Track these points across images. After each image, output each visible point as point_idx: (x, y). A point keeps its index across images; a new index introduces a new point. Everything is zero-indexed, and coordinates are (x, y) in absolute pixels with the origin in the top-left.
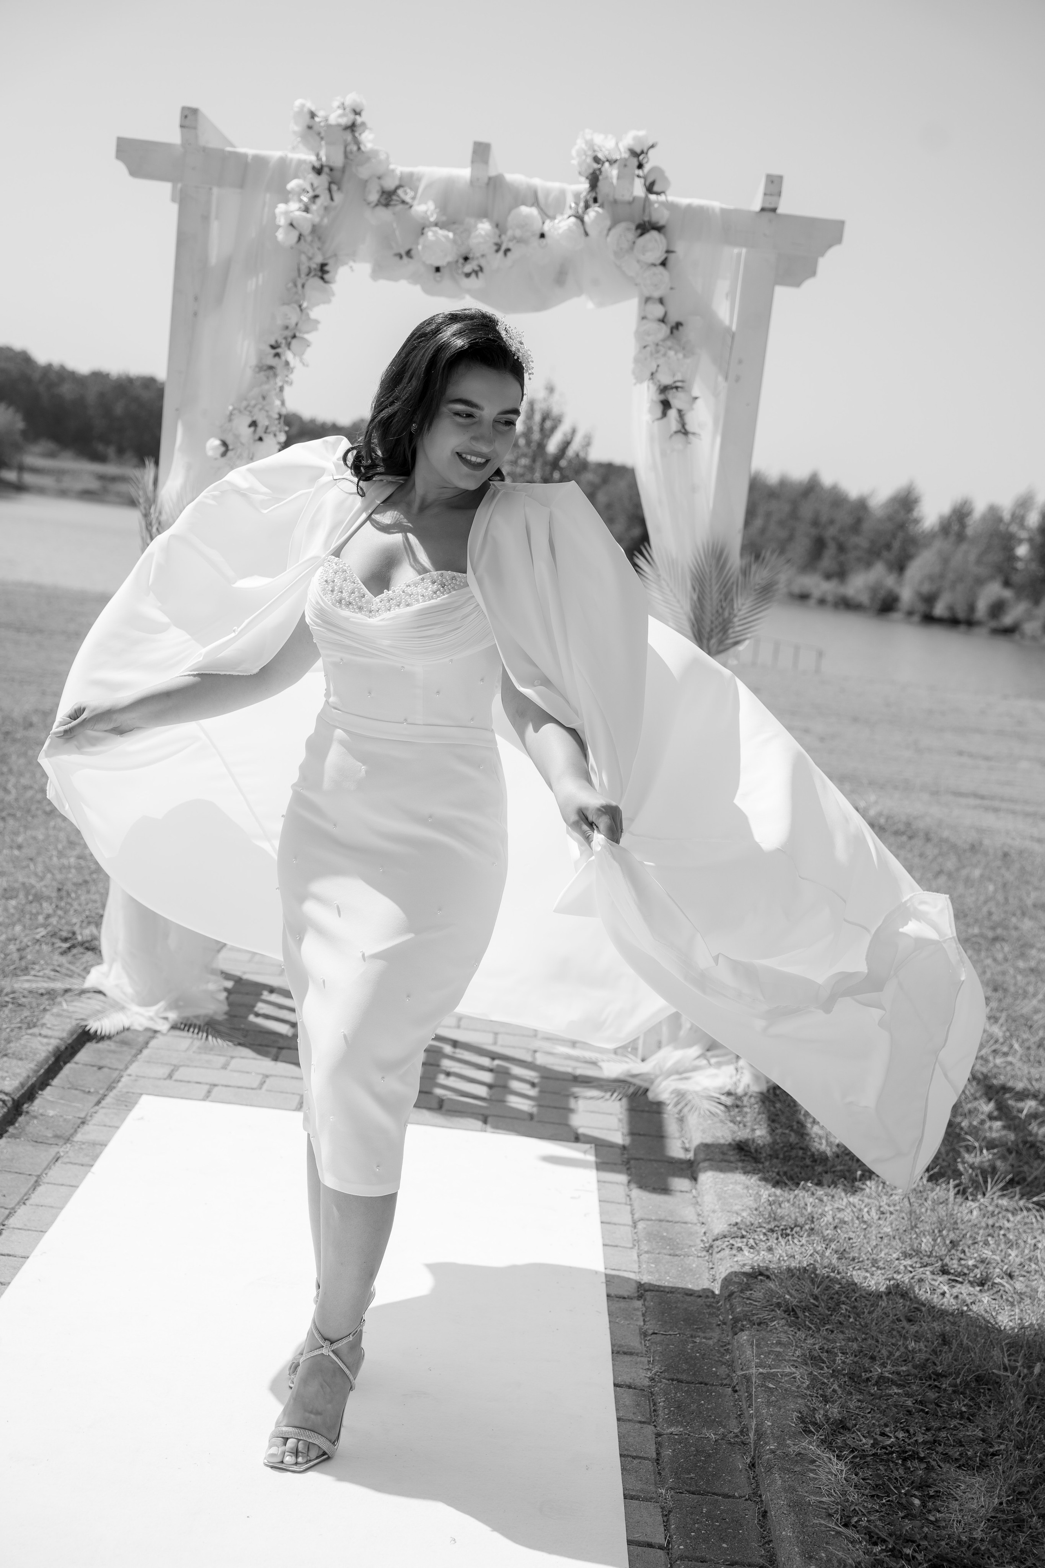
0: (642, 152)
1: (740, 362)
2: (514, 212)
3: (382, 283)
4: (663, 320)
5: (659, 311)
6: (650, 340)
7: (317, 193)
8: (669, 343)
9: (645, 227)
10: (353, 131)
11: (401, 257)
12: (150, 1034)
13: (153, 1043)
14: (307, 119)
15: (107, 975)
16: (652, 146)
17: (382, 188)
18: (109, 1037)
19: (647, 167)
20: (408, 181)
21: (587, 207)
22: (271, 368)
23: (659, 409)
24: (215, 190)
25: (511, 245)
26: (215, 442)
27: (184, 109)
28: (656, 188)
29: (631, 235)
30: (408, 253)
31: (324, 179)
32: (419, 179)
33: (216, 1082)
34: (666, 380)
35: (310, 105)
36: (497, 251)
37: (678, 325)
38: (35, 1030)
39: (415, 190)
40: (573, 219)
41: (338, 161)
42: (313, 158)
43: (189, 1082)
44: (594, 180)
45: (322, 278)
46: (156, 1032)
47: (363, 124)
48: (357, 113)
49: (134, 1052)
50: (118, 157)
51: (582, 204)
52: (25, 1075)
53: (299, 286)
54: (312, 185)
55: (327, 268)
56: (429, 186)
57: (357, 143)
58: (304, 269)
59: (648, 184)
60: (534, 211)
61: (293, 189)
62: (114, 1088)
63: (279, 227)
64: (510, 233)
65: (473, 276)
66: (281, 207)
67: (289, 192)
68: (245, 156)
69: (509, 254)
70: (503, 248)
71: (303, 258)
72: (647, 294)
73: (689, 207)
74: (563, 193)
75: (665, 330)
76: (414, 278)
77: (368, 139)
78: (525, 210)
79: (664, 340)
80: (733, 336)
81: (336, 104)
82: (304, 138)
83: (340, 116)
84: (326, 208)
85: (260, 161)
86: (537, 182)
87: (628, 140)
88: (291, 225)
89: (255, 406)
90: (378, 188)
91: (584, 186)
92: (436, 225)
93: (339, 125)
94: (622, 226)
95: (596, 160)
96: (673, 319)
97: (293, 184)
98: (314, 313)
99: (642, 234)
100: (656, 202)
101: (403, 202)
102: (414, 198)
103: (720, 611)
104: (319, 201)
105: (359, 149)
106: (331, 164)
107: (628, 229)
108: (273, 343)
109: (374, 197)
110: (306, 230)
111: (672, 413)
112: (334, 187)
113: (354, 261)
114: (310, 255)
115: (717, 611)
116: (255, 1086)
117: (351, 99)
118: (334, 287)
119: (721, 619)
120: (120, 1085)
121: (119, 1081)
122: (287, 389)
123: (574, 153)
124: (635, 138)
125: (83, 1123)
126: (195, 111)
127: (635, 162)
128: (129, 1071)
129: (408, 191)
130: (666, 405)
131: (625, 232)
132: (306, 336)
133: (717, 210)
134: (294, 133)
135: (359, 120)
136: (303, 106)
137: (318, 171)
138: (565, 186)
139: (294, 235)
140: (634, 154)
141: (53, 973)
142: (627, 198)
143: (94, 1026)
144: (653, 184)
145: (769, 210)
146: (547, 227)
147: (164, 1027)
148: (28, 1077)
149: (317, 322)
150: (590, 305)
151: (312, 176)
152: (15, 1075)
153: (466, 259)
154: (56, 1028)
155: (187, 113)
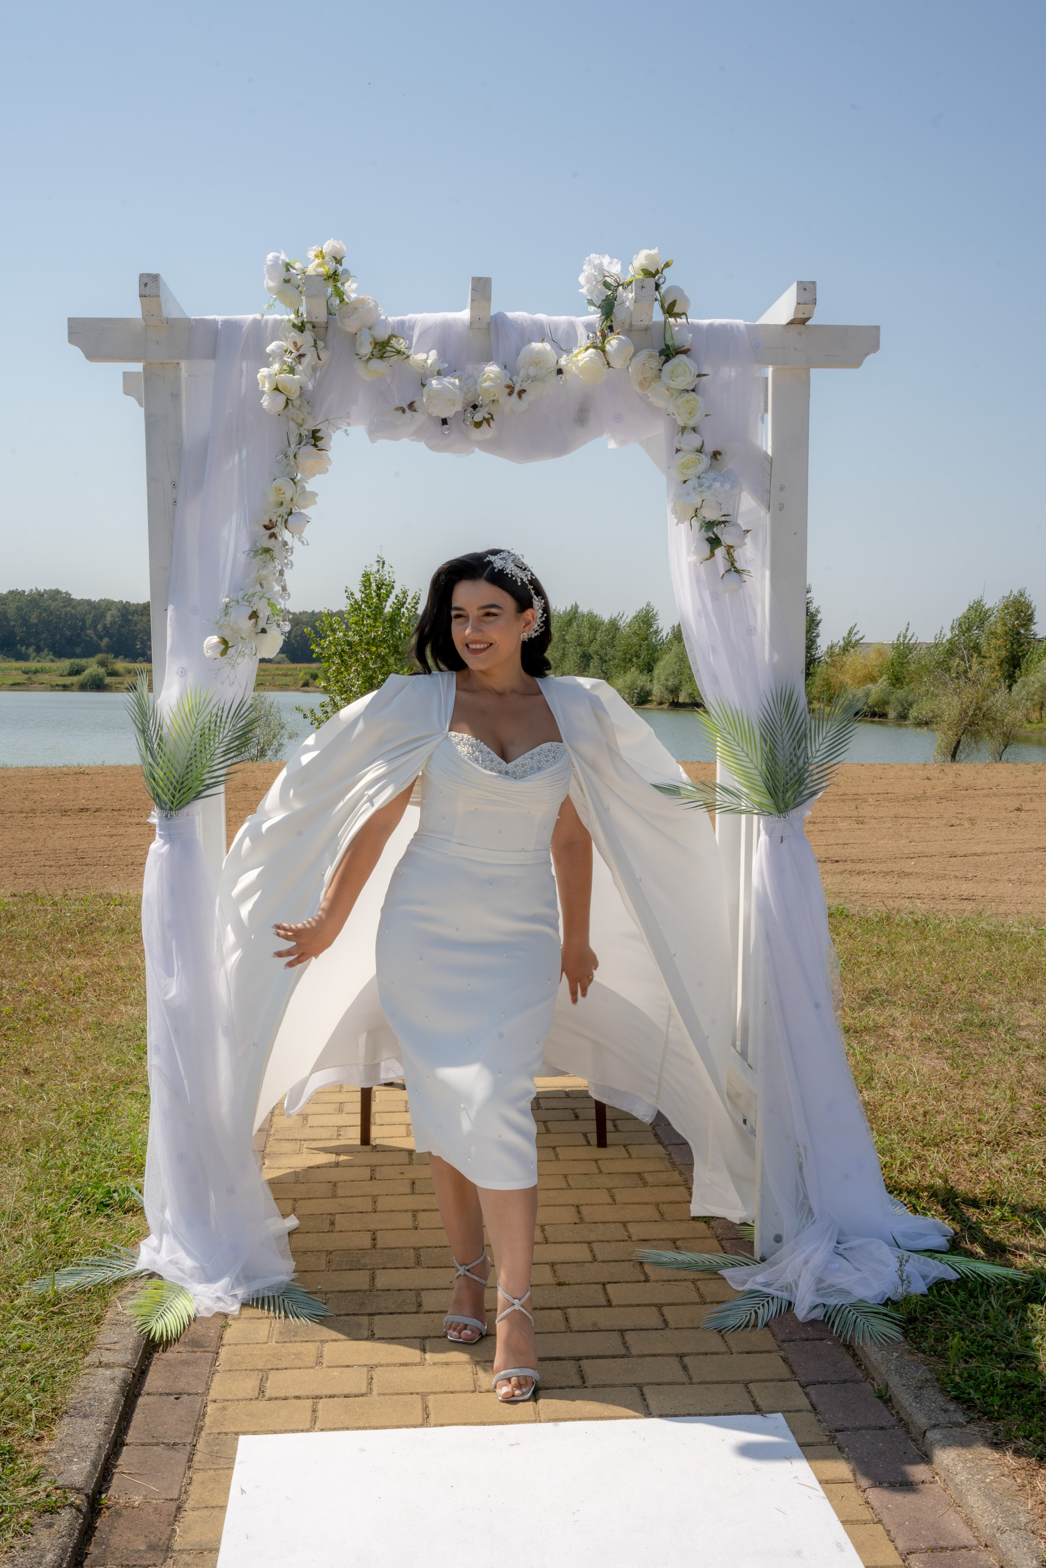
0: (657, 272)
1: (782, 489)
2: (525, 350)
3: (383, 444)
4: (700, 451)
5: (694, 440)
6: (691, 472)
7: (301, 352)
8: (712, 474)
9: (668, 353)
10: (336, 280)
11: (404, 411)
12: (220, 1322)
13: (228, 1335)
14: (283, 274)
15: (158, 1250)
16: (667, 265)
17: (374, 339)
18: (177, 1340)
19: (663, 288)
20: (403, 329)
21: (604, 336)
22: (267, 551)
23: (706, 547)
24: (183, 365)
25: (525, 386)
26: (214, 639)
27: (142, 276)
28: (676, 310)
29: (655, 363)
30: (411, 406)
31: (308, 335)
32: (412, 328)
33: (318, 1393)
34: (711, 515)
35: (283, 257)
36: (510, 394)
37: (716, 455)
38: (93, 1358)
39: (410, 338)
40: (591, 350)
41: (321, 316)
42: (292, 316)
43: (286, 1399)
44: (608, 307)
45: (315, 446)
46: (226, 1316)
47: (346, 271)
48: (338, 261)
49: (210, 1356)
50: (71, 341)
51: (598, 334)
52: (95, 1445)
53: (292, 457)
54: (295, 343)
55: (318, 435)
56: (424, 333)
57: (340, 294)
58: (294, 440)
59: (666, 306)
60: (547, 346)
61: (273, 351)
62: (202, 1428)
63: (263, 393)
64: (522, 373)
65: (485, 424)
66: (264, 371)
67: (269, 355)
68: (215, 322)
69: (523, 395)
70: (516, 390)
71: (292, 425)
72: (681, 423)
73: (711, 326)
74: (572, 326)
75: (705, 460)
76: (419, 434)
77: (351, 289)
78: (537, 346)
79: (705, 472)
80: (771, 461)
81: (311, 254)
82: (281, 294)
83: (320, 265)
84: (314, 369)
85: (232, 326)
86: (541, 317)
87: (640, 260)
88: (277, 389)
89: (254, 595)
90: (371, 339)
91: (594, 316)
92: (439, 373)
93: (319, 275)
94: (644, 353)
95: (606, 285)
96: (709, 448)
97: (272, 347)
98: (310, 485)
99: (666, 361)
100: (675, 326)
101: (399, 352)
102: (409, 348)
103: (795, 761)
104: (305, 361)
105: (342, 300)
106: (314, 320)
107: (651, 356)
108: (267, 523)
109: (366, 349)
110: (294, 395)
111: (720, 552)
112: (321, 344)
113: (349, 424)
114: (300, 421)
115: (791, 761)
116: (364, 1391)
117: (328, 246)
118: (330, 454)
119: (795, 769)
120: (207, 1420)
121: (204, 1415)
122: (287, 572)
123: (582, 279)
124: (648, 257)
125: (179, 1508)
126: (155, 278)
127: (651, 282)
128: (212, 1395)
129: (401, 341)
130: (714, 542)
131: (648, 359)
132: (302, 511)
133: (742, 328)
134: (269, 289)
135: (340, 269)
136: (277, 258)
137: (301, 328)
138: (573, 318)
139: (282, 399)
140: (648, 273)
141: (97, 1258)
142: (645, 323)
143: (159, 1327)
144: (673, 304)
145: (799, 322)
146: (563, 361)
147: (233, 1308)
148: (100, 1447)
149: (315, 494)
150: (612, 445)
151: (294, 334)
152: (84, 1448)
153: (475, 407)
154: (117, 1347)
155: (146, 280)
